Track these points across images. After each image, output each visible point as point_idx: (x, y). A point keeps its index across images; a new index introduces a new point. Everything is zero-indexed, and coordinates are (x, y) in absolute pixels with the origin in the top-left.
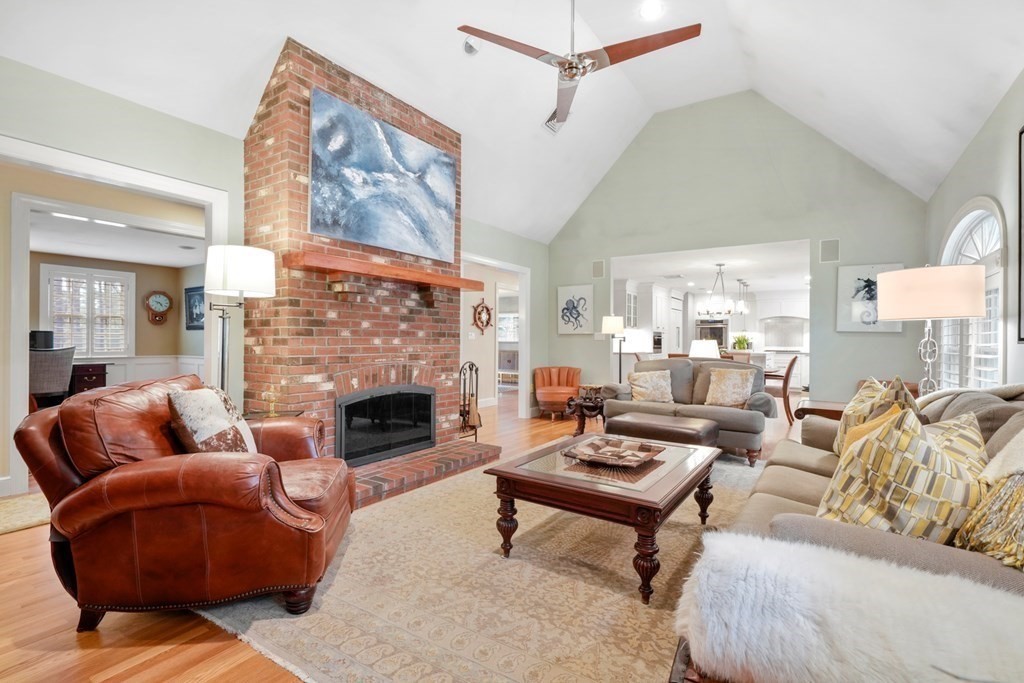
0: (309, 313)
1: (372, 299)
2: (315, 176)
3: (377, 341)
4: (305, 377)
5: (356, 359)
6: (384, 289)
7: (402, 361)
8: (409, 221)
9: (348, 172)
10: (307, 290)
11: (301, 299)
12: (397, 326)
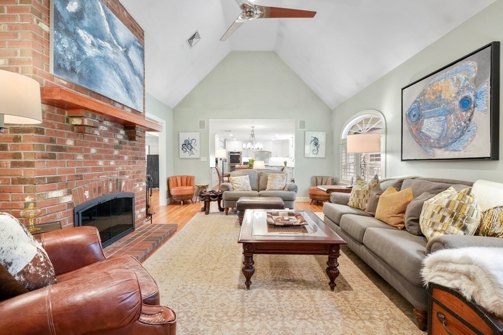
0: (52, 140)
1: (97, 132)
2: (57, 27)
3: (101, 163)
4: (50, 193)
5: (87, 176)
6: (104, 125)
7: (116, 176)
8: (120, 81)
9: (82, 33)
10: (50, 121)
11: (45, 128)
12: (112, 152)
